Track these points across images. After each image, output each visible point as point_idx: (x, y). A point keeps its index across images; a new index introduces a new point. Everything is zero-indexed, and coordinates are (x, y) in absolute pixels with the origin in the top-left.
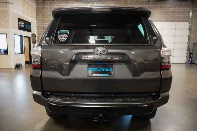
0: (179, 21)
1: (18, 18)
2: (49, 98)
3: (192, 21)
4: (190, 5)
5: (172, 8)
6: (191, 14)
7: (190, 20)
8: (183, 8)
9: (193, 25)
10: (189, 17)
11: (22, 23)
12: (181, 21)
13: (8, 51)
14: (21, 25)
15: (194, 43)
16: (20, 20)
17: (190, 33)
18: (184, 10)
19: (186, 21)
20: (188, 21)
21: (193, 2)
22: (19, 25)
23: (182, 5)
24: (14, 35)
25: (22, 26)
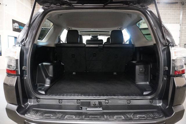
0: (170, 23)
1: (13, 20)
2: (27, 114)
3: (182, 23)
4: (180, 7)
5: (163, 11)
6: (181, 16)
7: (181, 22)
8: (174, 11)
9: (184, 27)
10: (179, 19)
11: (16, 25)
12: (172, 23)
13: (1, 53)
14: (15, 26)
15: (185, 44)
16: (14, 22)
17: (181, 34)
18: (175, 12)
19: (176, 23)
20: (179, 23)
21: (184, 4)
22: (13, 27)
23: (173, 7)
24: (8, 36)
25: (16, 28)
